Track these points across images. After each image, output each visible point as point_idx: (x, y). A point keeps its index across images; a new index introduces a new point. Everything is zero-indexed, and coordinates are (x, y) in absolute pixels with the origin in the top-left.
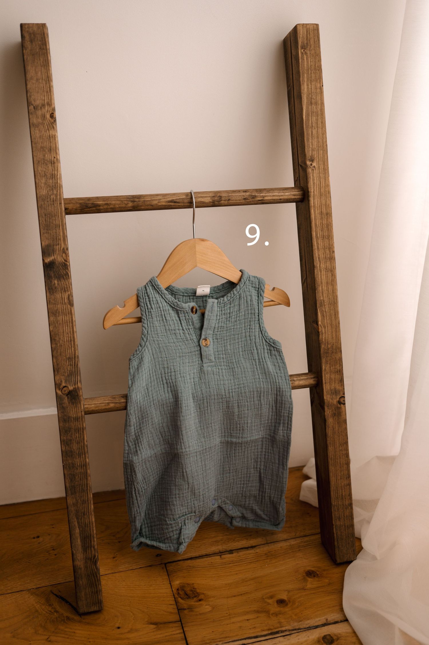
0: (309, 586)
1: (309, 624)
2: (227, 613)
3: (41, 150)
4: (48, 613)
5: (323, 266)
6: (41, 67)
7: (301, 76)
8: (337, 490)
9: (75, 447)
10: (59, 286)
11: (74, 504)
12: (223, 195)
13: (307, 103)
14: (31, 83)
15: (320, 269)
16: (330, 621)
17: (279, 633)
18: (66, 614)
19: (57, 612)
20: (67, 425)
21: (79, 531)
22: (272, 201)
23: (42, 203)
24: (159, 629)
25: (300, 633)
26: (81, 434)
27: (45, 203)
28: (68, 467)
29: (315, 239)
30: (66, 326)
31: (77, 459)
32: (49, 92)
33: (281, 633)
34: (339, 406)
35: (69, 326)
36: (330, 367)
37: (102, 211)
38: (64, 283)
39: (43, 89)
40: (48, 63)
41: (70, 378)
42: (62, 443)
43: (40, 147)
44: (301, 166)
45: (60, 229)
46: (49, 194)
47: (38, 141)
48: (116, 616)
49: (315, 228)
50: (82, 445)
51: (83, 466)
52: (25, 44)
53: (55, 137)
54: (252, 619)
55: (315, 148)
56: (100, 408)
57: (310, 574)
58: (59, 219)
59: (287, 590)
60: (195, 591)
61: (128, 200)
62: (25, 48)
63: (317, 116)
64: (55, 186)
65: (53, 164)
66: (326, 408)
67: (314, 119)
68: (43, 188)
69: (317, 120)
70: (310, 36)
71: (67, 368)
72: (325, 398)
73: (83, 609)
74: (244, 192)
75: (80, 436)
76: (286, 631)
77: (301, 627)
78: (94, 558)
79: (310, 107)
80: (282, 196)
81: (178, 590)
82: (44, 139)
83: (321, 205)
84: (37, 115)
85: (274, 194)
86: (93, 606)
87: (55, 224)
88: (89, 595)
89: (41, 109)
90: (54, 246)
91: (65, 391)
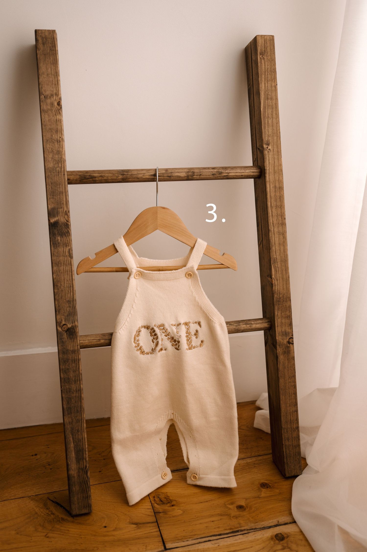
0: (263, 495)
1: (263, 525)
2: (195, 516)
3: (50, 131)
4: (46, 515)
5: (276, 230)
6: (51, 64)
7: (260, 76)
8: (287, 415)
9: (72, 375)
10: (61, 241)
11: (69, 423)
12: (196, 171)
13: (264, 98)
14: (43, 77)
15: (273, 232)
16: (281, 523)
17: (239, 532)
18: (61, 516)
19: (53, 514)
20: (66, 357)
21: (73, 445)
22: (235, 177)
23: (49, 174)
24: (139, 528)
25: (257, 532)
26: (77, 364)
27: (52, 174)
28: (65, 391)
29: (270, 208)
30: (67, 274)
31: (73, 385)
32: (57, 84)
33: (241, 531)
34: (288, 345)
35: (69, 274)
36: (281, 313)
37: (97, 181)
38: (66, 239)
39: (52, 82)
40: (57, 62)
41: (69, 317)
42: (61, 371)
43: (49, 129)
44: (259, 149)
45: (63, 195)
46: (55, 166)
47: (47, 124)
48: (102, 518)
49: (270, 199)
50: (77, 373)
51: (78, 391)
52: (39, 46)
53: (61, 121)
54: (216, 521)
55: (270, 134)
56: (93, 343)
57: (264, 485)
58: (63, 187)
59: (244, 498)
60: (168, 498)
61: (119, 173)
62: (38, 49)
63: (272, 109)
64: (60, 160)
65: (59, 142)
66: (278, 347)
67: (270, 111)
68: (50, 162)
69: (272, 112)
70: (267, 45)
71: (67, 309)
72: (277, 338)
73: (75, 511)
74: (212, 169)
75: (76, 366)
76: (244, 530)
77: (258, 527)
78: (85, 469)
79: (267, 101)
80: (243, 173)
81: (154, 497)
82: (52, 122)
83: (275, 180)
84: (47, 103)
85: (237, 171)
86: (83, 509)
87: (59, 191)
88: (81, 499)
89: (50, 98)
90: (58, 209)
91: (64, 328)
